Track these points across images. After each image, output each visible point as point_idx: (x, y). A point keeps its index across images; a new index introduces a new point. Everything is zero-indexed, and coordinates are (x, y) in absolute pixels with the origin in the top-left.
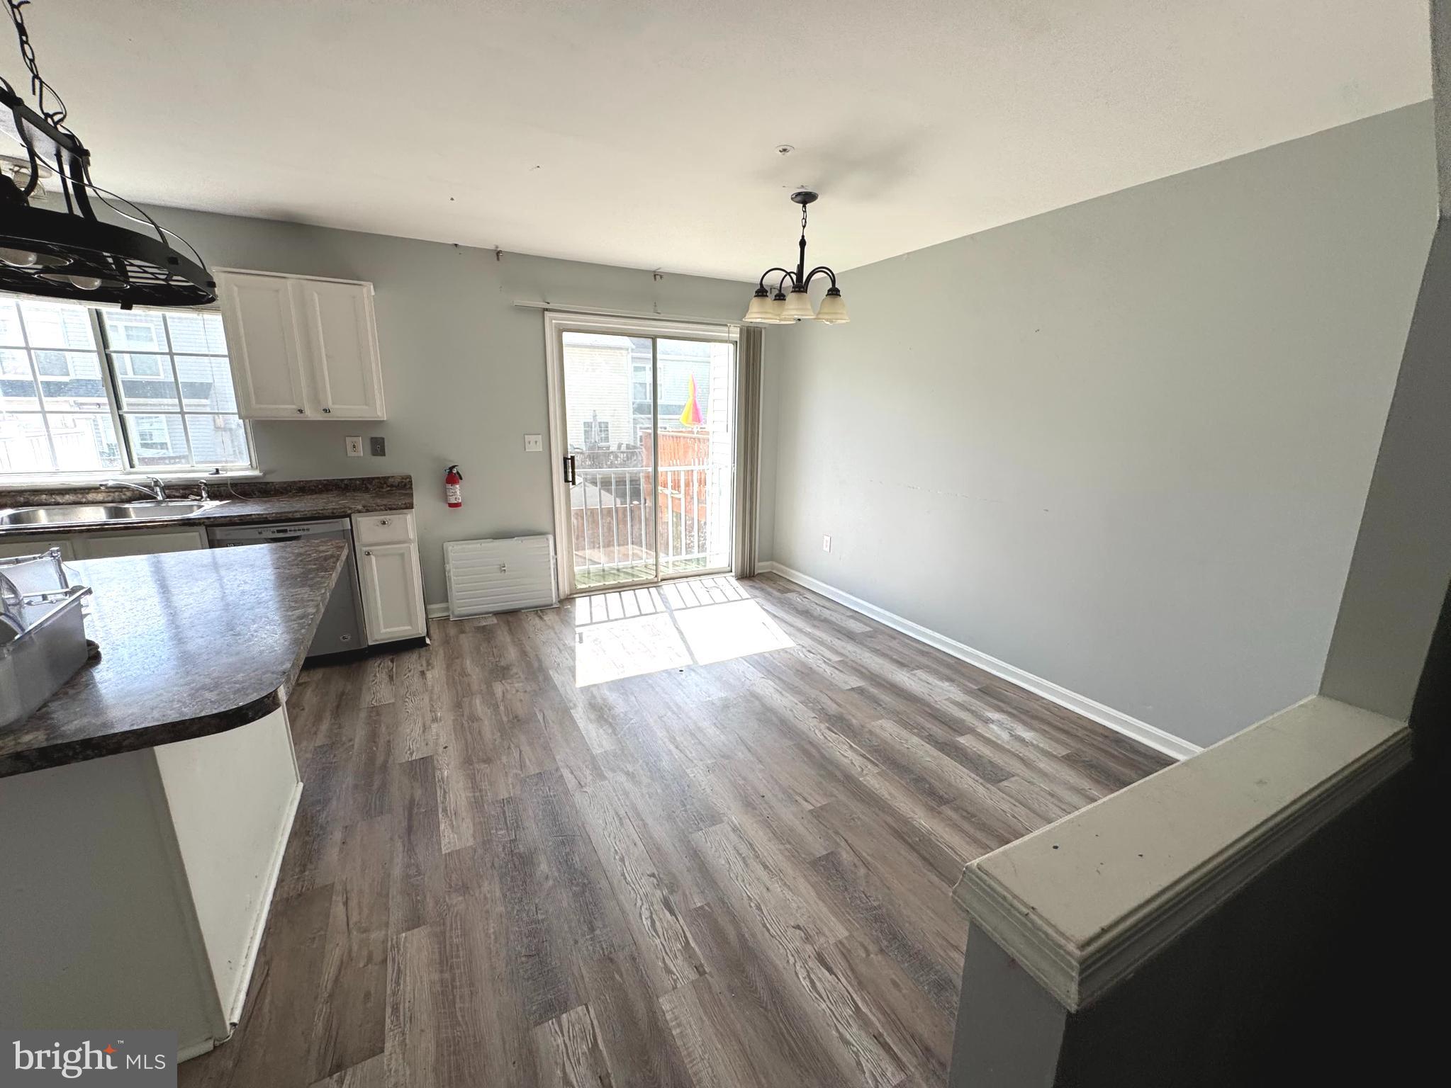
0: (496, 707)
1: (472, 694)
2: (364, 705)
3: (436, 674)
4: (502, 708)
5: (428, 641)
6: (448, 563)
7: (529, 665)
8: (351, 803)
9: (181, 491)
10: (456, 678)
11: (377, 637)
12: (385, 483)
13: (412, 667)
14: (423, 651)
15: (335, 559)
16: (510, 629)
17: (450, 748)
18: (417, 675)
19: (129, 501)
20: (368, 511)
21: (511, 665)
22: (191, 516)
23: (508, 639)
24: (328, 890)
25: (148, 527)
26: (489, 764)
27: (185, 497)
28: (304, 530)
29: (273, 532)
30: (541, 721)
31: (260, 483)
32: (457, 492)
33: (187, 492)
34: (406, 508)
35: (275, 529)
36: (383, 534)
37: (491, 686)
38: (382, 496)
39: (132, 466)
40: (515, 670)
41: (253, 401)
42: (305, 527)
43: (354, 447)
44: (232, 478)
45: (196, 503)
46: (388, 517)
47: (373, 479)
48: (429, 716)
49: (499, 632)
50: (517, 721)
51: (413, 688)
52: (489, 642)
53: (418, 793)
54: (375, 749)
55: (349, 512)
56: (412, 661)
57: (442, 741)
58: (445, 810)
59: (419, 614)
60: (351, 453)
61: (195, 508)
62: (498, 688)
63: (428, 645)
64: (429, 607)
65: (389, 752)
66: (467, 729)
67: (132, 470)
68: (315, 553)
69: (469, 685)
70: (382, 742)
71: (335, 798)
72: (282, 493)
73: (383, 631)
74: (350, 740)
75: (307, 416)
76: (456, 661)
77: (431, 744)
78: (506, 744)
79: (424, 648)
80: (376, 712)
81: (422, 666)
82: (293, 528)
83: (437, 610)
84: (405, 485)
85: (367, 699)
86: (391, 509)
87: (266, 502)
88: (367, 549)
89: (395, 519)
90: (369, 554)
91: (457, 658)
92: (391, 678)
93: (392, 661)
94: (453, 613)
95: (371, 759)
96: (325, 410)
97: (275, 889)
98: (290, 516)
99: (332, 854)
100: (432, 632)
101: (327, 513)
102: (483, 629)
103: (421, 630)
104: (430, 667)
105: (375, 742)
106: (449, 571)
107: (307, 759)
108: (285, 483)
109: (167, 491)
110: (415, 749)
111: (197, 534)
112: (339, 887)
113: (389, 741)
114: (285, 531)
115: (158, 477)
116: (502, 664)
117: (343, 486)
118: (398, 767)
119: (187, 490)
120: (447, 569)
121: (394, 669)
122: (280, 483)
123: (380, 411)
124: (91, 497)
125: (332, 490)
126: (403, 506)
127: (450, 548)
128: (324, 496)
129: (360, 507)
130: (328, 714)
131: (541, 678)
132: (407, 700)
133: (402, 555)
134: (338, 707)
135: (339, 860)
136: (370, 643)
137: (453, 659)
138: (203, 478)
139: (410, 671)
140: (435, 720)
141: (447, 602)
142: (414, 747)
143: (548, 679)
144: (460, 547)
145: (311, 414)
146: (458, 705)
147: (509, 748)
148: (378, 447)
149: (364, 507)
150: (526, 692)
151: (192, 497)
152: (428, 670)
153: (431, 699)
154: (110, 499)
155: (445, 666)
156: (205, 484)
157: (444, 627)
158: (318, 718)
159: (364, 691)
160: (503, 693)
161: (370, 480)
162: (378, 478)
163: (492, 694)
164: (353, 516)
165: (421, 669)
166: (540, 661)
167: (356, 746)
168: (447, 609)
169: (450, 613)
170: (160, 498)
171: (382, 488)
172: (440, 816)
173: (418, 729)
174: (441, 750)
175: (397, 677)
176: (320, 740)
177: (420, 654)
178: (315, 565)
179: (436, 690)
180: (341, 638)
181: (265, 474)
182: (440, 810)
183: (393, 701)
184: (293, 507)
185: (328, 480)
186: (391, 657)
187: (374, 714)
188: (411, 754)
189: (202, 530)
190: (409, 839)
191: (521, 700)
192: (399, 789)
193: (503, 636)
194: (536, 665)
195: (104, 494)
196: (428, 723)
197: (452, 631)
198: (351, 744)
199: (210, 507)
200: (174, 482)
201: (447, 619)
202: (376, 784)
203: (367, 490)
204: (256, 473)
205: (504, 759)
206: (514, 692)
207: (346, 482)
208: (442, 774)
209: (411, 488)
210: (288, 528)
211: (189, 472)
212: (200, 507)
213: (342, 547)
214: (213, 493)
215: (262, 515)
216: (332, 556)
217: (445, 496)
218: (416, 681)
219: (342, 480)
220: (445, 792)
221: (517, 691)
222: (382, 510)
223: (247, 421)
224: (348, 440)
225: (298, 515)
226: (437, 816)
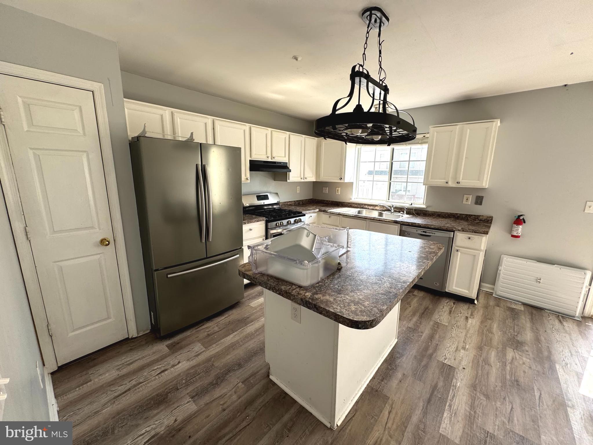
0: (504, 364)
1: (491, 347)
2: (433, 319)
3: (474, 323)
4: (508, 368)
5: (476, 302)
6: (501, 266)
7: (539, 351)
8: (410, 364)
9: (399, 210)
10: (485, 331)
11: (450, 289)
12: (478, 218)
13: (462, 311)
14: (471, 306)
15: (434, 255)
16: (532, 319)
17: (466, 371)
18: (463, 318)
19: (384, 211)
20: (463, 231)
21: (525, 343)
22: (398, 220)
23: (528, 325)
24: (386, 398)
25: (384, 221)
26: (486, 398)
27: (399, 212)
28: (433, 233)
29: (421, 232)
30: (537, 397)
31: (424, 211)
32: (519, 230)
33: (401, 210)
34: (484, 233)
35: (422, 231)
36: (468, 243)
37: (506, 349)
38: (473, 225)
39: (389, 200)
40: (527, 348)
41: (430, 178)
42: (434, 232)
43: (467, 199)
44: (416, 208)
45: (402, 215)
46: (473, 236)
47: (472, 215)
48: (461, 344)
49: (523, 317)
50: (516, 383)
51: (459, 324)
52: (514, 320)
53: (441, 384)
54: (430, 344)
55: (454, 229)
56: (463, 309)
57: (464, 363)
58: (450, 406)
59: (475, 287)
60: (464, 202)
61: (401, 216)
62: (510, 354)
63: (475, 304)
64: (483, 284)
65: (435, 350)
66: (480, 366)
67: (388, 201)
68: (428, 248)
69: (491, 340)
70: (434, 342)
71: (405, 356)
72: (431, 216)
73: (454, 288)
74: (422, 333)
75: (449, 185)
76: (489, 321)
77: (457, 361)
78: (503, 394)
79: (473, 305)
80: (437, 325)
81: (468, 314)
82: (429, 232)
83: (487, 287)
84: (488, 221)
85: (436, 317)
86: (475, 232)
87: (424, 218)
88: (458, 248)
89: (476, 237)
90: (458, 251)
91: (490, 319)
92: (450, 312)
93: (454, 304)
94: (496, 292)
95: (426, 349)
96: (458, 183)
97: (371, 380)
98: (429, 226)
99: (394, 383)
100: (480, 297)
101: (444, 228)
102: (512, 310)
103: (474, 295)
104: (472, 317)
105: (431, 341)
106: (501, 270)
107: (403, 330)
108: (434, 211)
109: (395, 209)
110: (448, 357)
111: (397, 227)
112: (390, 401)
113: (437, 345)
114: (426, 232)
115: (394, 204)
116: (518, 339)
117: (456, 217)
118: (436, 361)
119: (400, 210)
120: (500, 269)
121: (453, 308)
122: (431, 211)
123: (485, 184)
124: (376, 208)
125: (451, 218)
126: (483, 232)
127: (505, 259)
128: (446, 220)
129: (460, 228)
130: (418, 315)
131: (547, 366)
132: (454, 328)
133: (475, 256)
134: (423, 313)
135: (395, 388)
136: (447, 291)
137: (487, 318)
138: (406, 206)
139: (461, 313)
140: (464, 348)
141: (494, 285)
142: (448, 356)
143: (552, 369)
144: (511, 260)
145: (451, 184)
146: (480, 348)
147: (504, 399)
148: (479, 201)
149: (462, 229)
150: (530, 368)
151: (401, 212)
152: (470, 318)
153: (466, 335)
154: (380, 209)
155: (480, 320)
156: (406, 209)
157: (488, 297)
158: (414, 314)
159: (436, 312)
160: (513, 358)
161: (470, 216)
162: (475, 215)
163: (505, 355)
164: (456, 232)
165: (466, 315)
166: (550, 352)
167: (423, 337)
168: (493, 289)
169: (494, 292)
170: (392, 211)
171: (475, 220)
172: (447, 407)
173: (453, 348)
174: (461, 368)
175: (453, 313)
176: (411, 325)
177: (469, 307)
178: (425, 254)
179: (471, 331)
180: (435, 283)
181: (426, 208)
182: (448, 404)
183: (447, 324)
184: (432, 223)
185: (451, 213)
186: (454, 301)
187: (436, 326)
188: (445, 359)
189: (399, 225)
190: (427, 407)
191: (524, 372)
192: (433, 373)
193: (525, 321)
194: (546, 353)
195: (379, 208)
196: (460, 348)
197: (492, 303)
198: (421, 334)
199: (405, 218)
200: (398, 206)
201: (491, 294)
202: (423, 363)
203: (467, 220)
204: (424, 206)
205: (498, 404)
206: (521, 363)
207: (458, 215)
208: (456, 383)
209: (491, 223)
210: (427, 231)
211: (403, 203)
212: (402, 216)
213: (441, 249)
214: (408, 212)
215: (419, 224)
216: (434, 252)
217: (511, 231)
218: (461, 321)
219: (457, 214)
220: (454, 395)
221: (524, 363)
222: (470, 232)
223: (427, 186)
224: (465, 196)
225: (432, 227)
226: (445, 405)
